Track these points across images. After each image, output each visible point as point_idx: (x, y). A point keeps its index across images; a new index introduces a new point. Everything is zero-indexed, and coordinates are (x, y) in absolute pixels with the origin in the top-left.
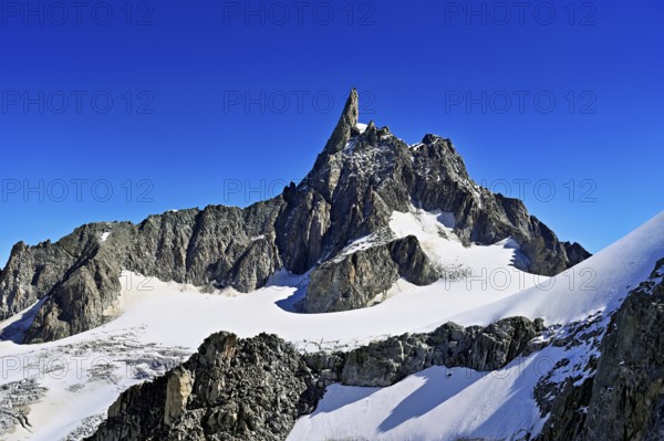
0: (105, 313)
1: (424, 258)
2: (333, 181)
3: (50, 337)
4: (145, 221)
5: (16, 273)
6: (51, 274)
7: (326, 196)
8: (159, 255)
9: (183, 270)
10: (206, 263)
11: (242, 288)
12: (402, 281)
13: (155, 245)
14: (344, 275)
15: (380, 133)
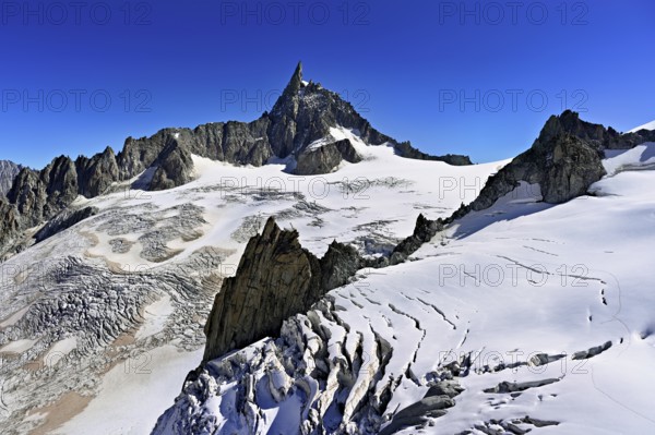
0: (191, 175)
1: (354, 150)
2: (296, 110)
3: (165, 187)
4: (197, 129)
5: (130, 154)
6: (151, 155)
7: (293, 118)
8: (208, 146)
9: (222, 155)
10: (234, 151)
11: (256, 164)
12: (344, 161)
13: (205, 141)
14: (318, 158)
15: (317, 86)
